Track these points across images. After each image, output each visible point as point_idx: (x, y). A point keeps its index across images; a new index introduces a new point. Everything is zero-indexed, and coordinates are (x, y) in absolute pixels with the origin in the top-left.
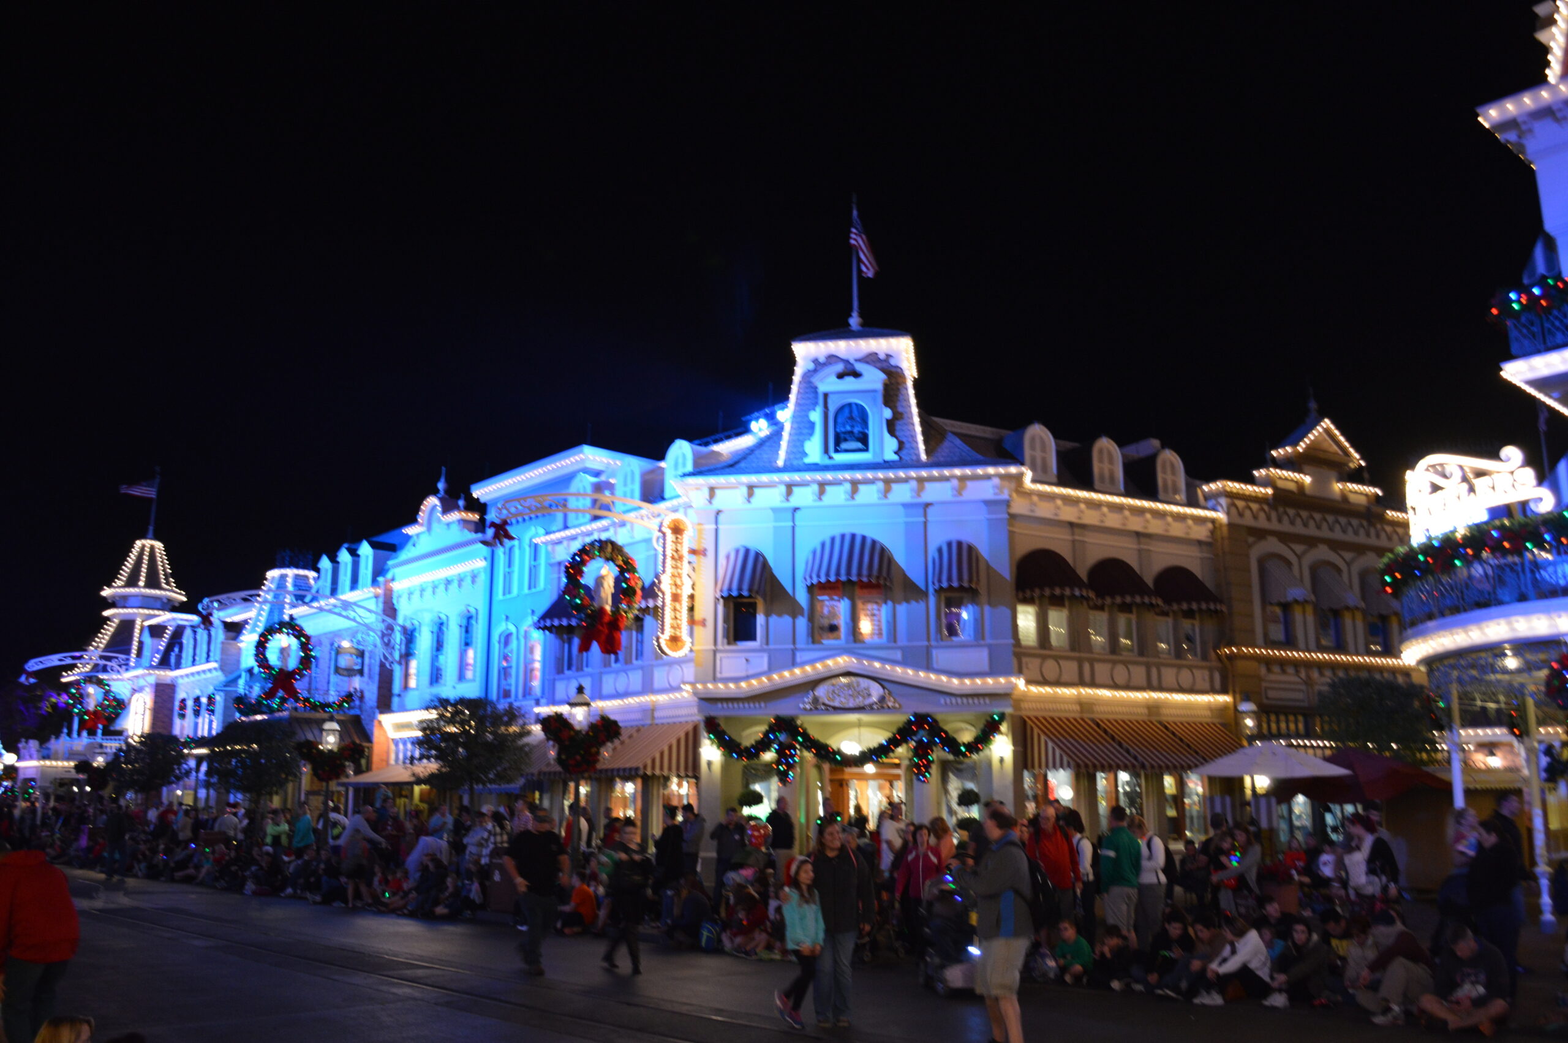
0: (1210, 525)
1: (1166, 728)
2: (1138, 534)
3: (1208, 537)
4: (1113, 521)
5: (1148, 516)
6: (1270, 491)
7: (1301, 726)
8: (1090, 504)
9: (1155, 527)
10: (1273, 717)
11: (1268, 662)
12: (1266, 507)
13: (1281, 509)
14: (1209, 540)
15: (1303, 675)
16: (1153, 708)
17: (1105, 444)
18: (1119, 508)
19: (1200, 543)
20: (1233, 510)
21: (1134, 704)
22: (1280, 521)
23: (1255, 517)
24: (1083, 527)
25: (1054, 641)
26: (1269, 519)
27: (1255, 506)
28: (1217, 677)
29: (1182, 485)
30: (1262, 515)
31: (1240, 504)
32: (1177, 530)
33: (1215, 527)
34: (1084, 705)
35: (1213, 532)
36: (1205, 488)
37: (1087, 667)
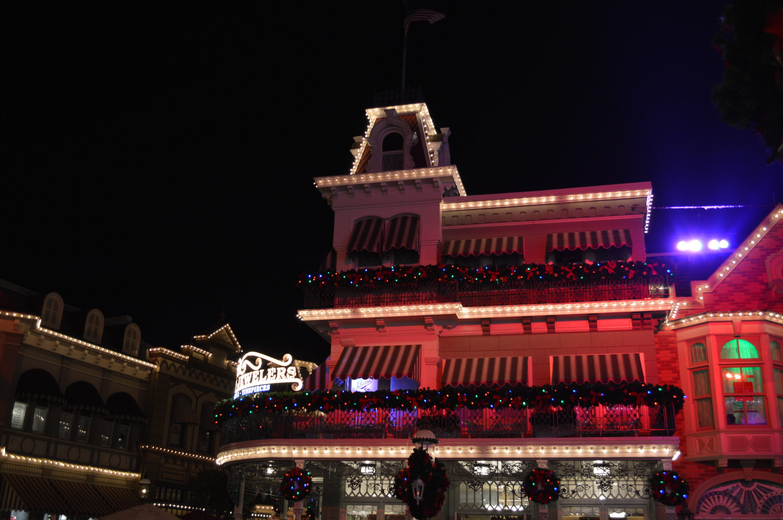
0: (149, 372)
1: (96, 490)
2: (104, 370)
3: (146, 378)
4: (90, 359)
5: (113, 360)
6: (187, 358)
7: (179, 496)
8: (77, 346)
9: (116, 367)
10: (163, 490)
11: (167, 456)
12: (184, 367)
13: (192, 369)
14: (147, 380)
15: (186, 466)
16: (91, 476)
17: (96, 313)
18: (96, 352)
19: (141, 380)
20: (164, 365)
21: (79, 473)
22: (190, 376)
23: (177, 371)
24: (71, 360)
25: (35, 427)
26: (184, 374)
27: (177, 365)
28: (135, 461)
29: (138, 345)
30: (180, 371)
31: (170, 362)
32: (129, 371)
33: (151, 373)
34: (45, 469)
35: (150, 375)
36: (151, 350)
37: (52, 446)
